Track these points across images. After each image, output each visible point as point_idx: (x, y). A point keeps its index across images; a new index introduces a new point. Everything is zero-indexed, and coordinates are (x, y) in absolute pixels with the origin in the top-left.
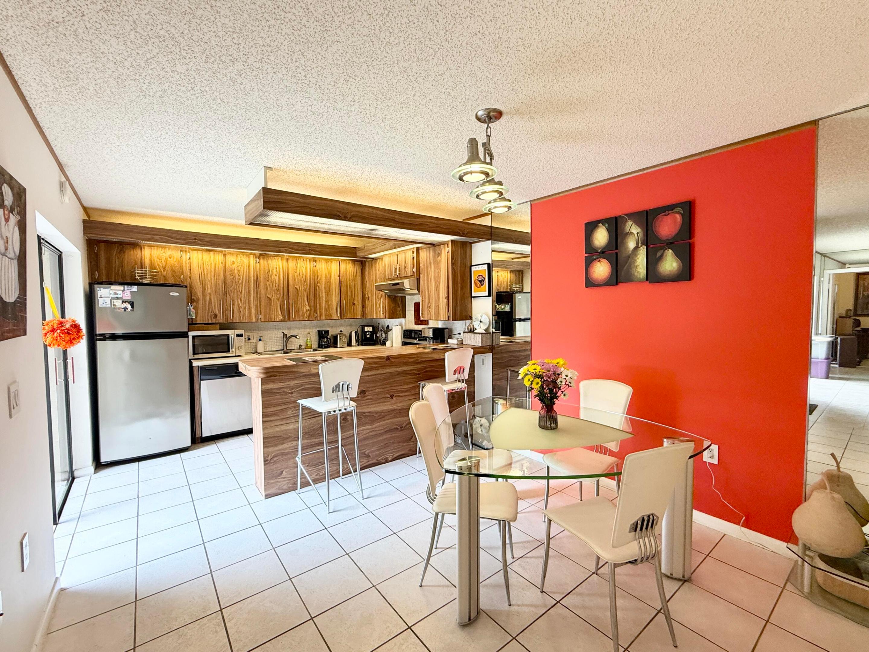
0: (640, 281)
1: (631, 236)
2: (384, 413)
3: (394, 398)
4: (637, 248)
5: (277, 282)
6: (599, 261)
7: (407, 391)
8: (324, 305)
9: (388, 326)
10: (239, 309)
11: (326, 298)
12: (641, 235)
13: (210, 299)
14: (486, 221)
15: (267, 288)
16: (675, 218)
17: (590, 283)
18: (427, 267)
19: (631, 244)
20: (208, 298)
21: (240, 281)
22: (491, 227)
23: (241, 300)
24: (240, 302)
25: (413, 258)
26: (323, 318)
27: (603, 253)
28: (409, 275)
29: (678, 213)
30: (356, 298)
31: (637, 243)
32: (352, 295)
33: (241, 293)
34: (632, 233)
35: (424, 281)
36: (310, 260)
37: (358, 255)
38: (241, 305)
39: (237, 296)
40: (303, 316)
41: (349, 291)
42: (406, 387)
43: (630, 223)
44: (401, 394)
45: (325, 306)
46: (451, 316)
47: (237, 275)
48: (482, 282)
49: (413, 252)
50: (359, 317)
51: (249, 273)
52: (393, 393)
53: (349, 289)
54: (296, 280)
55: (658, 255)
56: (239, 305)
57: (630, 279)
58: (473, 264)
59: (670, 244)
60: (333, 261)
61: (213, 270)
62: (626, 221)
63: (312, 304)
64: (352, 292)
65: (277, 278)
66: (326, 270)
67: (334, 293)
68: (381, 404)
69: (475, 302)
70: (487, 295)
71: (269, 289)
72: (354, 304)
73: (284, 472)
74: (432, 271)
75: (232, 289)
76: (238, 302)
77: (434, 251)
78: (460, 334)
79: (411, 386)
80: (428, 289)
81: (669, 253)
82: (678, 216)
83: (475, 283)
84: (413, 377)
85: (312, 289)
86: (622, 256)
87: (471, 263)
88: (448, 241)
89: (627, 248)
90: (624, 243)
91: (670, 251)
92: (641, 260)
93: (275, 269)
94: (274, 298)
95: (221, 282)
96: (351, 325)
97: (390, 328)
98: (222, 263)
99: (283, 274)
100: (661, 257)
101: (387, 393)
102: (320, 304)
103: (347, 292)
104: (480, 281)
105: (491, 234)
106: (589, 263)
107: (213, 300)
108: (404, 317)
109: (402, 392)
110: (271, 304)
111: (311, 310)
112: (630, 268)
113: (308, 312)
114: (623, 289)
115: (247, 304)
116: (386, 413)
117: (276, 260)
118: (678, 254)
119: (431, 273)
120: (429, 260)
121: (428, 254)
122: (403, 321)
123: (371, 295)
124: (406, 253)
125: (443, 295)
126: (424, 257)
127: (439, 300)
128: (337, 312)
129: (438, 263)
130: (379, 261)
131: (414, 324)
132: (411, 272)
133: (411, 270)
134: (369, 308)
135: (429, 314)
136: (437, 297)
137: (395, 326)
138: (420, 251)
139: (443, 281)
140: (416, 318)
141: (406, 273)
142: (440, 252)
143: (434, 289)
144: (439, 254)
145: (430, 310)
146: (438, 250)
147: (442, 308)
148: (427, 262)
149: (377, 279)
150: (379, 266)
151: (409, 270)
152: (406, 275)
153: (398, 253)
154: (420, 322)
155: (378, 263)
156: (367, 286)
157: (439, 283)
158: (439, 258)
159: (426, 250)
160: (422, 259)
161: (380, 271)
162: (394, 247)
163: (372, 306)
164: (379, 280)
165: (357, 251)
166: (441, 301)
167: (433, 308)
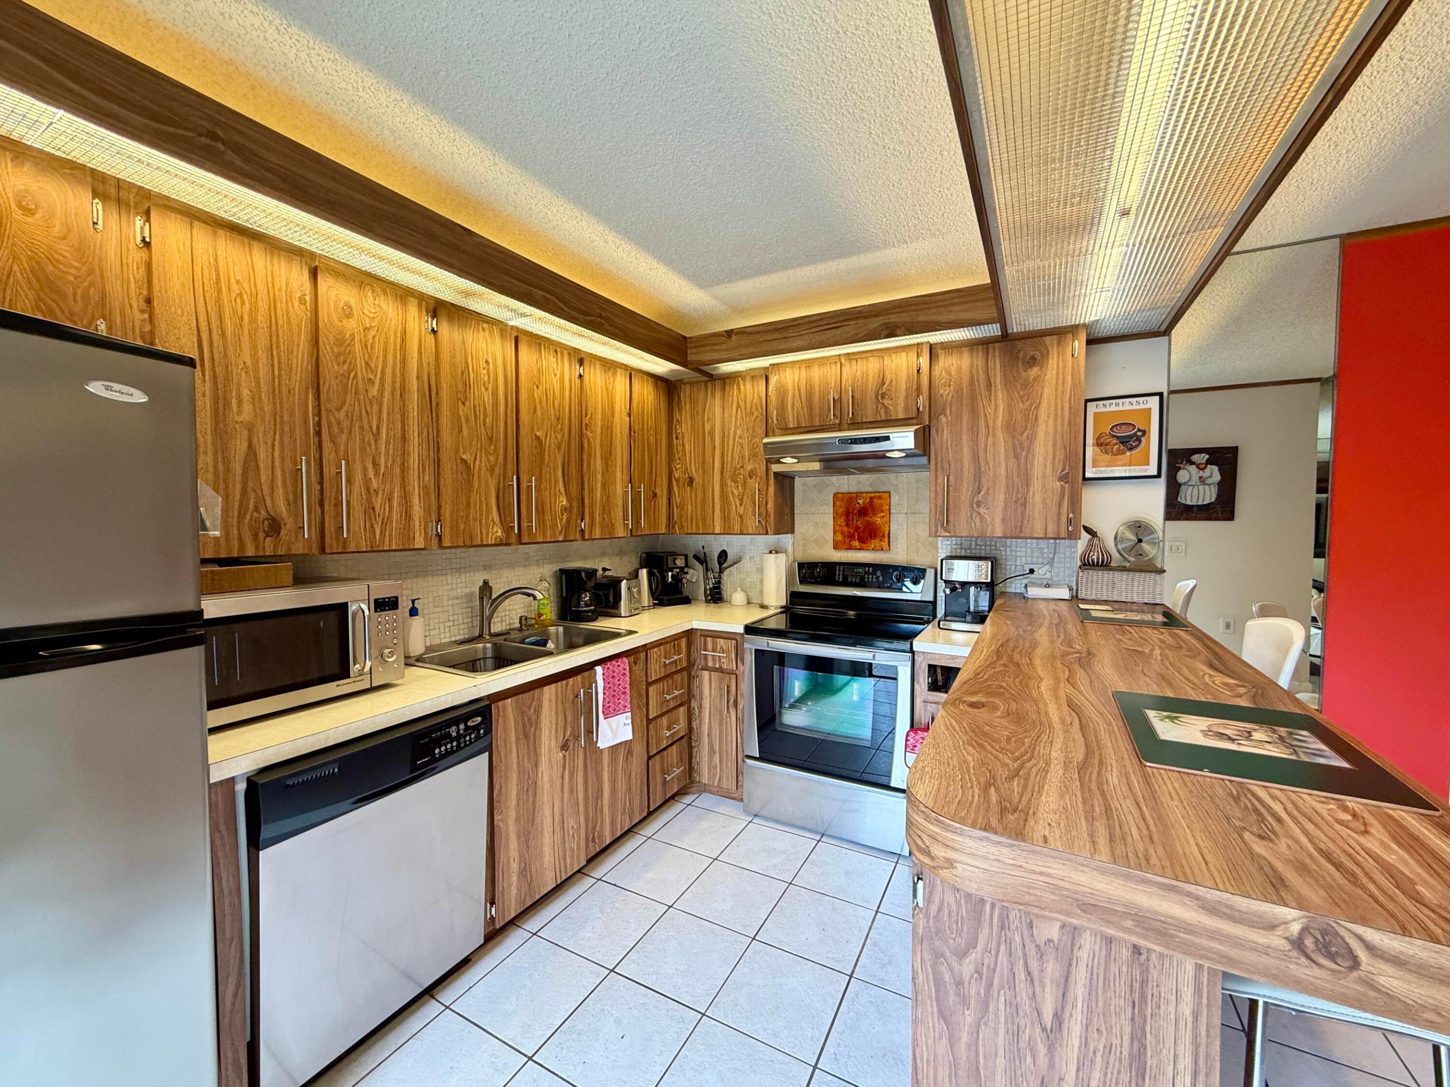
5: (489, 409)
8: (599, 494)
10: (369, 500)
11: (603, 473)
13: (251, 449)
15: (460, 430)
18: (972, 396)
20: (240, 447)
21: (374, 391)
23: (376, 465)
24: (371, 473)
25: (918, 370)
26: (597, 533)
28: (901, 415)
30: (658, 480)
32: (652, 471)
33: (377, 436)
35: (957, 434)
36: (569, 354)
38: (374, 484)
39: (363, 449)
40: (553, 527)
41: (646, 459)
45: (602, 499)
47: (360, 364)
48: (1129, 440)
49: (917, 354)
50: (664, 532)
51: (404, 361)
53: (646, 454)
54: (539, 412)
56: (367, 482)
60: (618, 369)
61: (262, 321)
63: (574, 490)
64: (651, 460)
65: (487, 397)
66: (605, 392)
67: (619, 461)
71: (465, 431)
72: (655, 495)
74: (997, 408)
75: (342, 415)
76: (365, 470)
77: (1013, 355)
80: (974, 454)
85: (575, 445)
88: (1077, 326)
93: (483, 364)
94: (480, 465)
95: (298, 377)
97: (730, 557)
98: (302, 301)
99: (506, 385)
102: (591, 492)
103: (644, 460)
104: (1124, 440)
107: (262, 455)
108: (793, 532)
110: (470, 482)
111: (571, 509)
113: (565, 516)
115: (397, 482)
117: (487, 334)
119: (990, 411)
120: (982, 377)
121: (980, 362)
122: (786, 540)
123: (704, 471)
124: (885, 358)
125: (1049, 471)
126: (959, 369)
127: (1027, 484)
128: (625, 517)
129: (1025, 385)
130: (741, 383)
131: (836, 547)
132: (906, 409)
133: (906, 404)
134: (690, 507)
135: (977, 520)
136: (1019, 476)
137: (771, 552)
138: (941, 353)
139: (1051, 431)
140: (842, 533)
141: (882, 411)
142: (1038, 355)
143: (1003, 456)
144: (1032, 362)
145: (982, 510)
146: (1028, 350)
147: (1039, 506)
148: (972, 383)
149: (732, 432)
150: (745, 396)
151: (901, 404)
152: (883, 418)
153: (843, 361)
154: (856, 543)
155: (739, 389)
156: (680, 448)
157: (1031, 439)
158: (1035, 371)
159: (972, 351)
160: (950, 374)
161: (748, 407)
162: (885, 333)
163: (704, 501)
164: (739, 432)
165: (691, 348)
166: (1035, 487)
167: (1000, 506)
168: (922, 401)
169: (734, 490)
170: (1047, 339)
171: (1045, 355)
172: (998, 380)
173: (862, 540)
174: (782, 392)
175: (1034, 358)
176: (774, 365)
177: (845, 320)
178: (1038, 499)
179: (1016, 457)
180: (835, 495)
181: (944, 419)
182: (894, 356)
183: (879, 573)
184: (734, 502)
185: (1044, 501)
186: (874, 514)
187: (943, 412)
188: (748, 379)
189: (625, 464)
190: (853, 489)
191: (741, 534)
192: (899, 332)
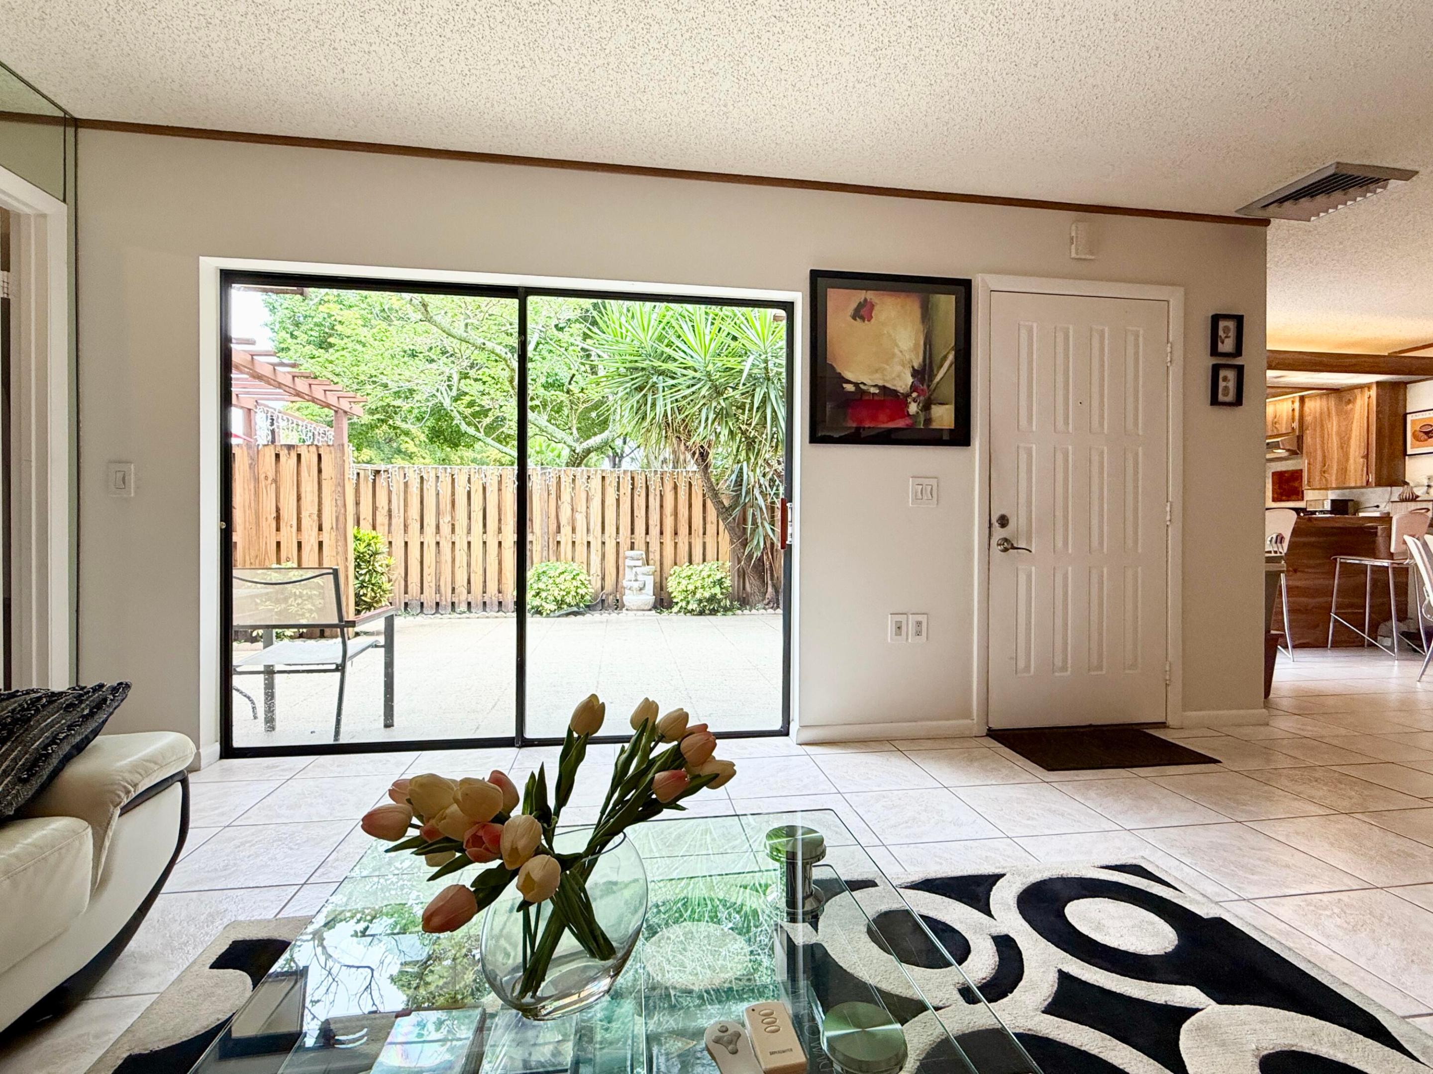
7: (1314, 567)
18: (1322, 421)
25: (1293, 410)
28: (1284, 432)
35: (1314, 438)
42: (1312, 562)
46: (1372, 478)
48: (1429, 434)
49: (1293, 402)
58: (1408, 411)
69: (1412, 462)
74: (1333, 426)
77: (1340, 399)
78: (1378, 506)
79: (1318, 562)
80: (1322, 448)
83: (1414, 435)
87: (1405, 410)
88: (1372, 383)
104: (1427, 433)
109: (1309, 567)
119: (1329, 426)
120: (1326, 410)
121: (1325, 403)
124: (1279, 405)
125: (1358, 453)
126: (1315, 408)
127: (1347, 460)
129: (1346, 413)
131: (1274, 501)
132: (1286, 429)
133: (1287, 426)
135: (1324, 481)
136: (1343, 457)
138: (1307, 400)
139: (1358, 435)
140: (1277, 493)
141: (1276, 430)
142: (1352, 398)
143: (1336, 448)
144: (1349, 402)
145: (1326, 475)
146: (1348, 396)
147: (1353, 471)
148: (1321, 414)
151: (1284, 426)
152: (1276, 433)
154: (1284, 498)
157: (1349, 438)
158: (1350, 406)
159: (1320, 399)
160: (1311, 410)
166: (1351, 461)
167: (1334, 471)
168: (1296, 425)
170: (1356, 391)
171: (1355, 398)
172: (1333, 412)
173: (1287, 496)
175: (1350, 400)
178: (1352, 467)
179: (1342, 448)
180: (1273, 473)
181: (1308, 432)
182: (1282, 404)
185: (1355, 469)
186: (1295, 481)
187: (1308, 429)
190: (1284, 469)
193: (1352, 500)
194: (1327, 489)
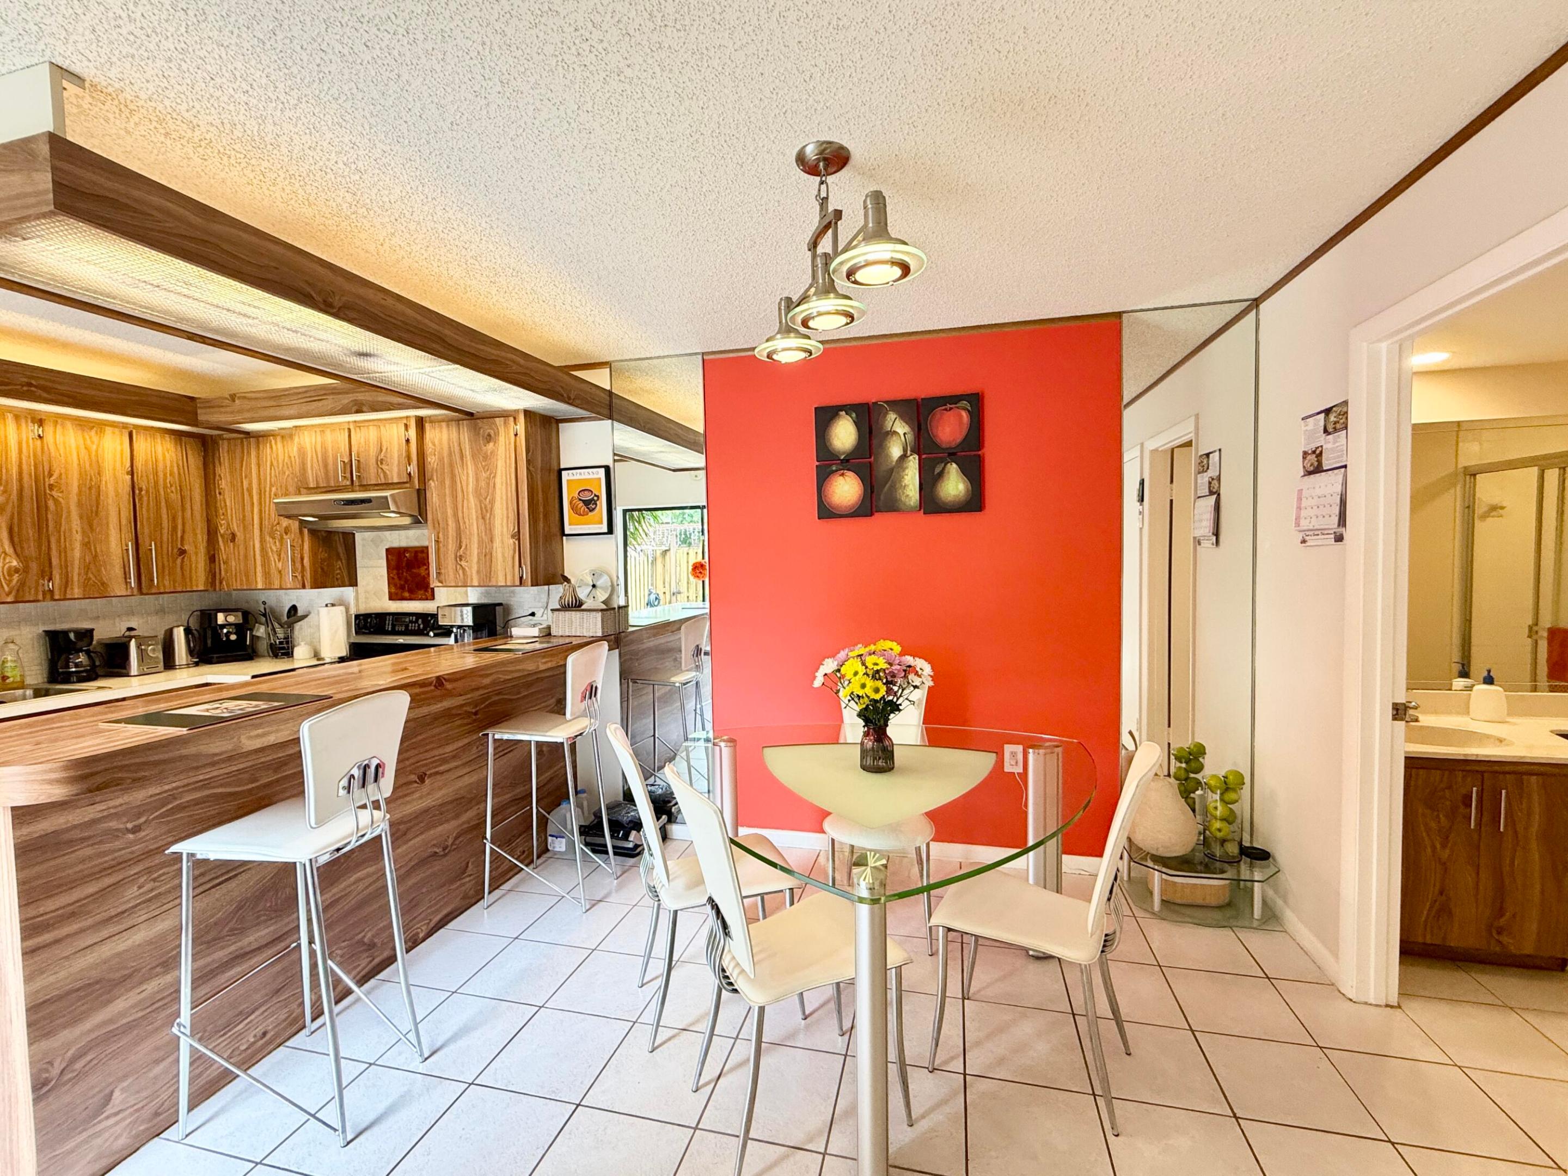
0: (911, 511)
1: (894, 438)
2: (405, 823)
3: (427, 781)
4: (904, 457)
6: (843, 475)
7: (454, 757)
8: (77, 554)
9: (294, 608)
11: (84, 532)
12: (910, 437)
14: (600, 378)
16: (961, 416)
17: (826, 512)
18: (451, 465)
19: (895, 451)
22: (610, 393)
25: (408, 441)
26: (77, 592)
27: (848, 462)
28: (396, 480)
29: (965, 409)
30: (189, 537)
31: (905, 450)
32: (175, 528)
34: (895, 433)
35: (442, 497)
36: (16, 416)
37: (201, 418)
41: (165, 516)
42: (449, 748)
43: (892, 416)
44: (442, 768)
45: (83, 558)
46: (527, 576)
48: (590, 504)
49: (406, 426)
50: (201, 588)
52: (423, 769)
53: (164, 511)
55: (937, 470)
57: (893, 506)
58: (562, 467)
59: (952, 455)
60: (109, 430)
62: (886, 413)
63: (31, 549)
64: (174, 519)
66: (83, 451)
67: (113, 520)
68: (399, 802)
69: (569, 547)
70: (605, 530)
72: (182, 552)
73: (117, 1094)
74: (468, 476)
77: (476, 430)
78: (533, 614)
79: (460, 744)
80: (455, 515)
81: (953, 468)
82: (964, 414)
83: (573, 507)
84: (465, 721)
85: (29, 506)
86: (881, 470)
87: (559, 464)
88: (517, 411)
89: (888, 456)
90: (882, 446)
91: (954, 465)
92: (911, 478)
96: (161, 611)
97: (300, 613)
100: (941, 475)
101: (411, 773)
102: (63, 552)
103: (159, 518)
104: (587, 503)
105: (610, 406)
106: (823, 478)
108: (353, 582)
109: (444, 761)
111: (26, 570)
112: (893, 488)
113: (16, 577)
114: (881, 521)
116: (410, 821)
118: (965, 471)
119: (464, 478)
120: (457, 449)
121: (454, 435)
122: (348, 592)
123: (245, 528)
124: (382, 428)
125: (505, 529)
126: (441, 440)
127: (492, 541)
128: (126, 575)
129: (486, 458)
130: (273, 442)
131: (391, 598)
132: (399, 474)
133: (399, 470)
134: (233, 564)
135: (461, 572)
136: (486, 534)
137: (327, 605)
138: (427, 426)
139: (504, 497)
140: (395, 585)
141: (382, 476)
142: (492, 433)
143: (474, 517)
144: (489, 438)
145: (463, 563)
146: (485, 427)
147: (500, 559)
148: (450, 454)
149: (268, 489)
150: (277, 455)
151: (395, 469)
152: (383, 481)
153: (352, 427)
154: (406, 594)
155: (271, 447)
156: (223, 504)
157: (492, 502)
158: (491, 446)
159: (448, 426)
160: (434, 445)
161: (281, 466)
162: (354, 409)
163: (246, 557)
164: (274, 489)
165: (201, 408)
166: (497, 543)
167: (475, 559)
168: (413, 469)
169: (273, 546)
170: (498, 420)
171: (497, 434)
172: (467, 453)
173: (411, 591)
174: (302, 453)
175: (489, 435)
176: (296, 427)
177: (325, 394)
178: (499, 552)
179: (483, 518)
180: (387, 550)
181: (433, 484)
182: (387, 426)
183: (420, 621)
184: (273, 557)
185: (503, 556)
186: (419, 567)
187: (432, 478)
188: (279, 438)
189: (124, 522)
190: (402, 545)
191: (281, 588)
192: (365, 409)
193: (500, 604)
194: (466, 586)
